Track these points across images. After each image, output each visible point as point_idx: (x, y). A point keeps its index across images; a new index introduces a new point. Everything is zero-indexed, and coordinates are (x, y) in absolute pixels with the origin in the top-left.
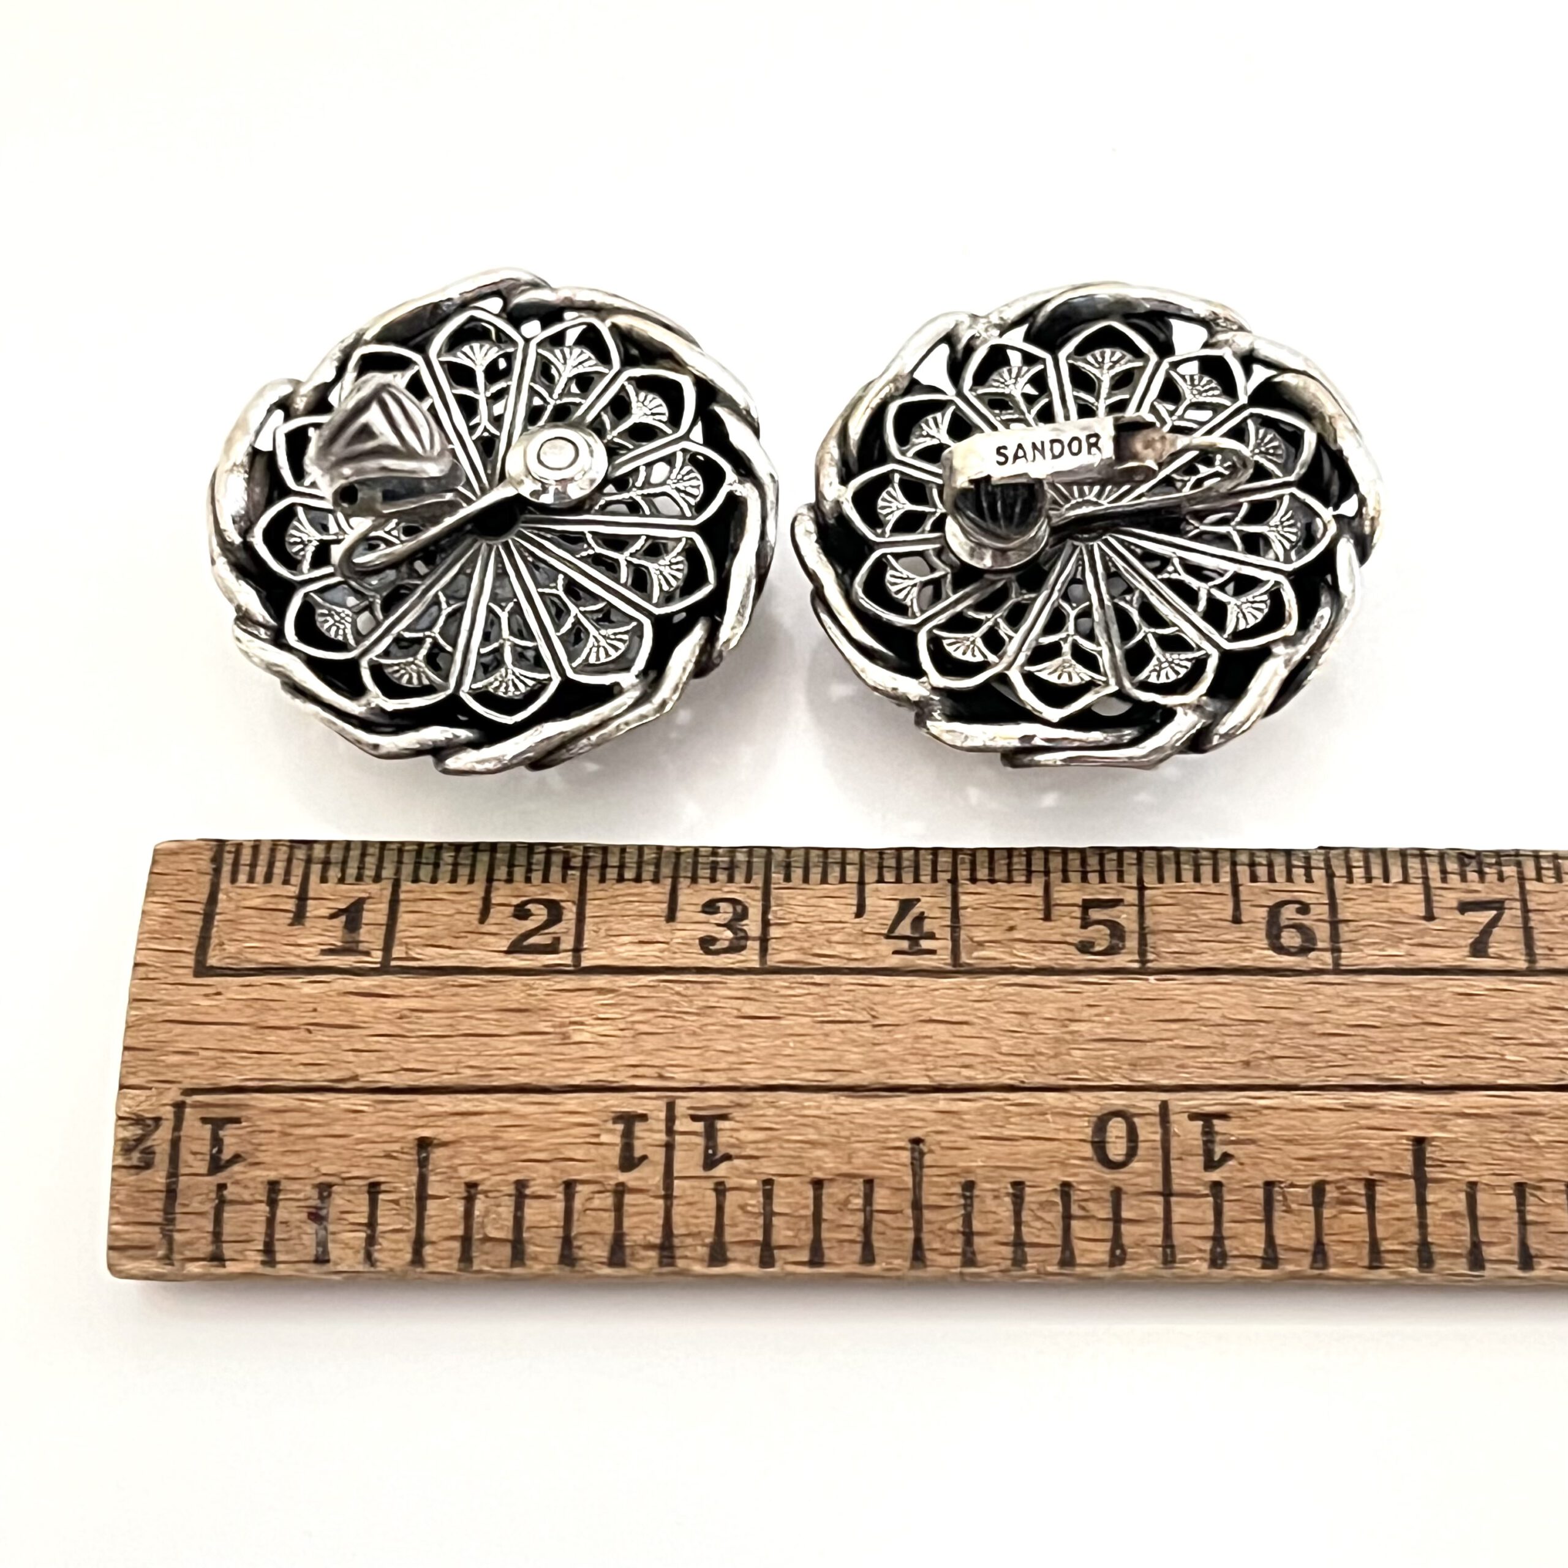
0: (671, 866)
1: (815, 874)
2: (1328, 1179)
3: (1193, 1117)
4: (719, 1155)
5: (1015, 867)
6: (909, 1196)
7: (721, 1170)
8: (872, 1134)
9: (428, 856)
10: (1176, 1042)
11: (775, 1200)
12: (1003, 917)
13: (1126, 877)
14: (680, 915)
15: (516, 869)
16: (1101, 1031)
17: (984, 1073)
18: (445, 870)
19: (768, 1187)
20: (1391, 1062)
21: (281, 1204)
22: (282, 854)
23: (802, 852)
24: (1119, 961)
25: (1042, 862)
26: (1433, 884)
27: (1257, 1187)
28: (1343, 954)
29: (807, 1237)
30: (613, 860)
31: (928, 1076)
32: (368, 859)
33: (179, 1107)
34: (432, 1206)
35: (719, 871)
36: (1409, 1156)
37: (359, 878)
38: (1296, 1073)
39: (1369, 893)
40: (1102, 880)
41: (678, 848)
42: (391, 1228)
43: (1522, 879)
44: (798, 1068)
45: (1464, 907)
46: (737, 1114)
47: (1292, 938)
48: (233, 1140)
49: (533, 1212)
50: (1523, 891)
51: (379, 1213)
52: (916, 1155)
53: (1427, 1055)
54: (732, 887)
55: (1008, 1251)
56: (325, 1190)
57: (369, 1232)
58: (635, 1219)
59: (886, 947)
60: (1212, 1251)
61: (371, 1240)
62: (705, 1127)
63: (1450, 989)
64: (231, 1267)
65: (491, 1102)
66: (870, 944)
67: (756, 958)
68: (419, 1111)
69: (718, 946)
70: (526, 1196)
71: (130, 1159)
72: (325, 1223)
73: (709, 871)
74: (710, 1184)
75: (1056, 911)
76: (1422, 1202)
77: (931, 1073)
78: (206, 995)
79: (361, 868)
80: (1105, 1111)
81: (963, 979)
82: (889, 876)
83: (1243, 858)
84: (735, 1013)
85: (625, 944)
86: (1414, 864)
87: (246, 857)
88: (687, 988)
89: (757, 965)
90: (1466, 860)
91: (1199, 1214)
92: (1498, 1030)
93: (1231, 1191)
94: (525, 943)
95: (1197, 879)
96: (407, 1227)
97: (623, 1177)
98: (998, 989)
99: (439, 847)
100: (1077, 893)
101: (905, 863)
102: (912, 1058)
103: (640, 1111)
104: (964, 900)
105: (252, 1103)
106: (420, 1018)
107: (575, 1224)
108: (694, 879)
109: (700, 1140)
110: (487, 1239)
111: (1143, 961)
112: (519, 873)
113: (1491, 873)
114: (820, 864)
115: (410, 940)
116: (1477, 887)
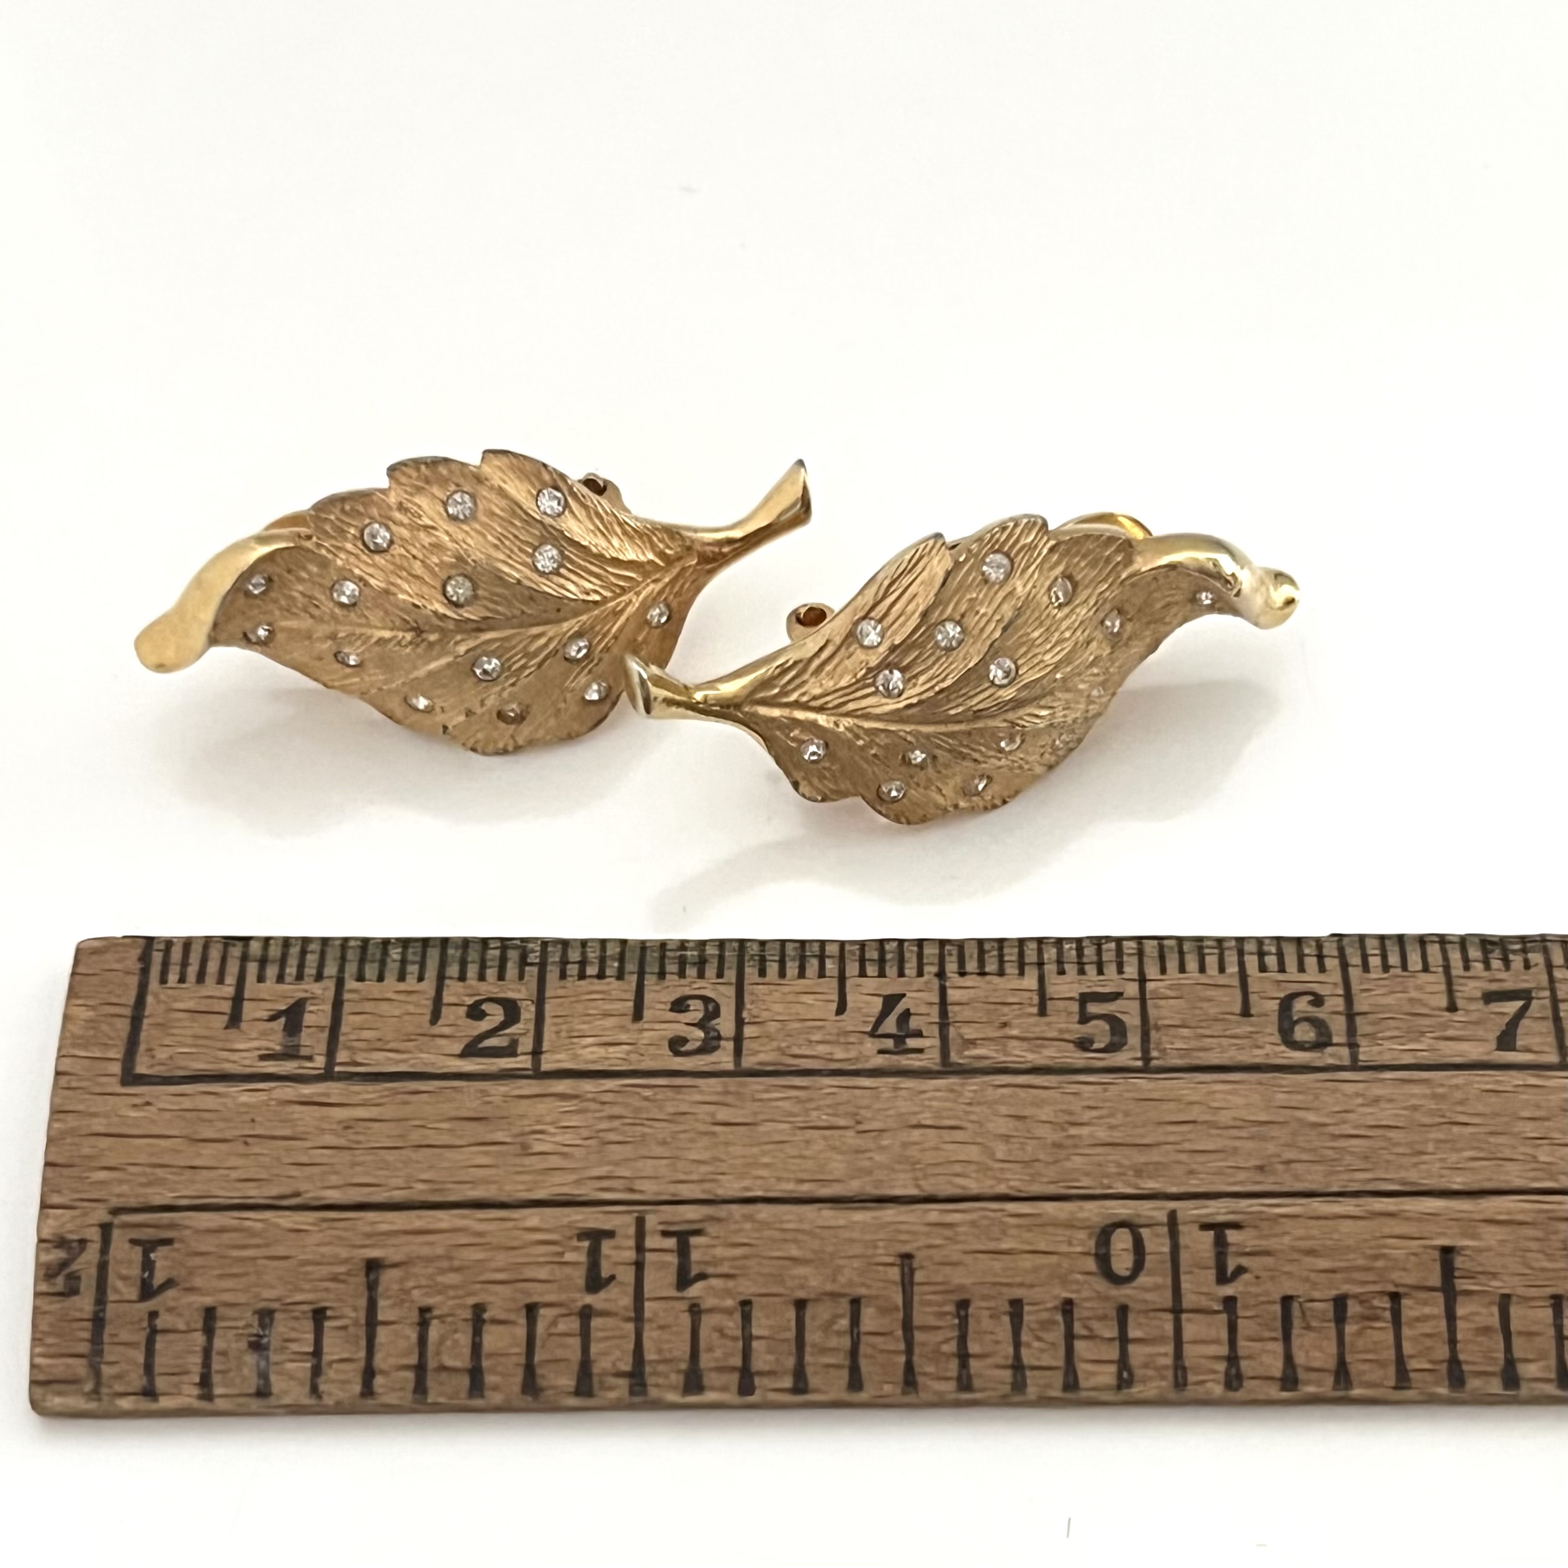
0: (637, 962)
1: (792, 968)
2: (1350, 1293)
3: (1205, 1227)
4: (694, 1273)
5: (1006, 958)
6: (901, 1315)
7: (695, 1290)
8: (857, 1250)
9: (374, 952)
10: (1187, 1146)
11: (754, 1322)
12: (995, 1013)
13: (1127, 969)
14: (647, 1014)
15: (470, 966)
16: (1102, 1134)
17: (977, 1180)
18: (392, 968)
19: (747, 1308)
20: (1416, 1165)
21: (218, 1332)
22: (215, 954)
23: (778, 946)
24: (1121, 1059)
25: (1035, 953)
26: (1454, 972)
27: (1275, 1302)
28: (1361, 1050)
29: (790, 1362)
30: (574, 955)
31: (918, 1187)
32: (309, 957)
33: (106, 1229)
34: (383, 1335)
35: (688, 966)
36: (1437, 1267)
37: (300, 977)
38: (1314, 1179)
39: (1388, 983)
40: (1100, 972)
41: (643, 942)
42: (336, 1357)
43: (1550, 966)
44: (779, 1179)
45: (1490, 997)
46: (712, 1229)
47: (1306, 1032)
48: (168, 1263)
49: (492, 1338)
50: (1552, 980)
51: (327, 1342)
52: (906, 1270)
53: (1453, 1158)
54: (701, 983)
55: (1007, 1375)
56: (266, 1316)
57: (315, 1361)
58: (602, 1346)
59: (870, 1046)
60: (1227, 1373)
61: (317, 1371)
62: (679, 1242)
63: (1476, 1086)
64: (164, 1403)
65: (444, 1219)
66: (853, 1043)
67: (731, 1059)
68: (368, 1229)
69: (689, 1047)
70: (484, 1321)
71: (55, 1284)
72: (265, 1353)
73: (677, 966)
74: (684, 1305)
75: (1050, 1005)
76: (1451, 1317)
77: (922, 1183)
78: (135, 1106)
79: (301, 966)
80: (1109, 1221)
81: (953, 1080)
82: (871, 970)
83: (1250, 947)
84: (708, 1119)
85: (586, 1047)
86: (1434, 950)
87: (176, 954)
88: (655, 1094)
89: (730, 1066)
90: (1489, 947)
91: (1212, 1333)
92: (1530, 1129)
93: (1246, 1307)
94: (481, 1045)
95: (1202, 969)
96: (355, 1356)
97: (589, 1299)
98: (990, 1091)
99: (386, 942)
100: (1076, 985)
101: (889, 956)
102: (901, 1167)
103: (607, 1226)
104: (953, 995)
105: (187, 1223)
106: (369, 1128)
107: (538, 1351)
108: (662, 975)
109: (673, 1259)
110: (443, 1368)
111: (1146, 1058)
112: (472, 970)
113: (1517, 961)
114: (798, 958)
115: (355, 1044)
116: (1503, 975)
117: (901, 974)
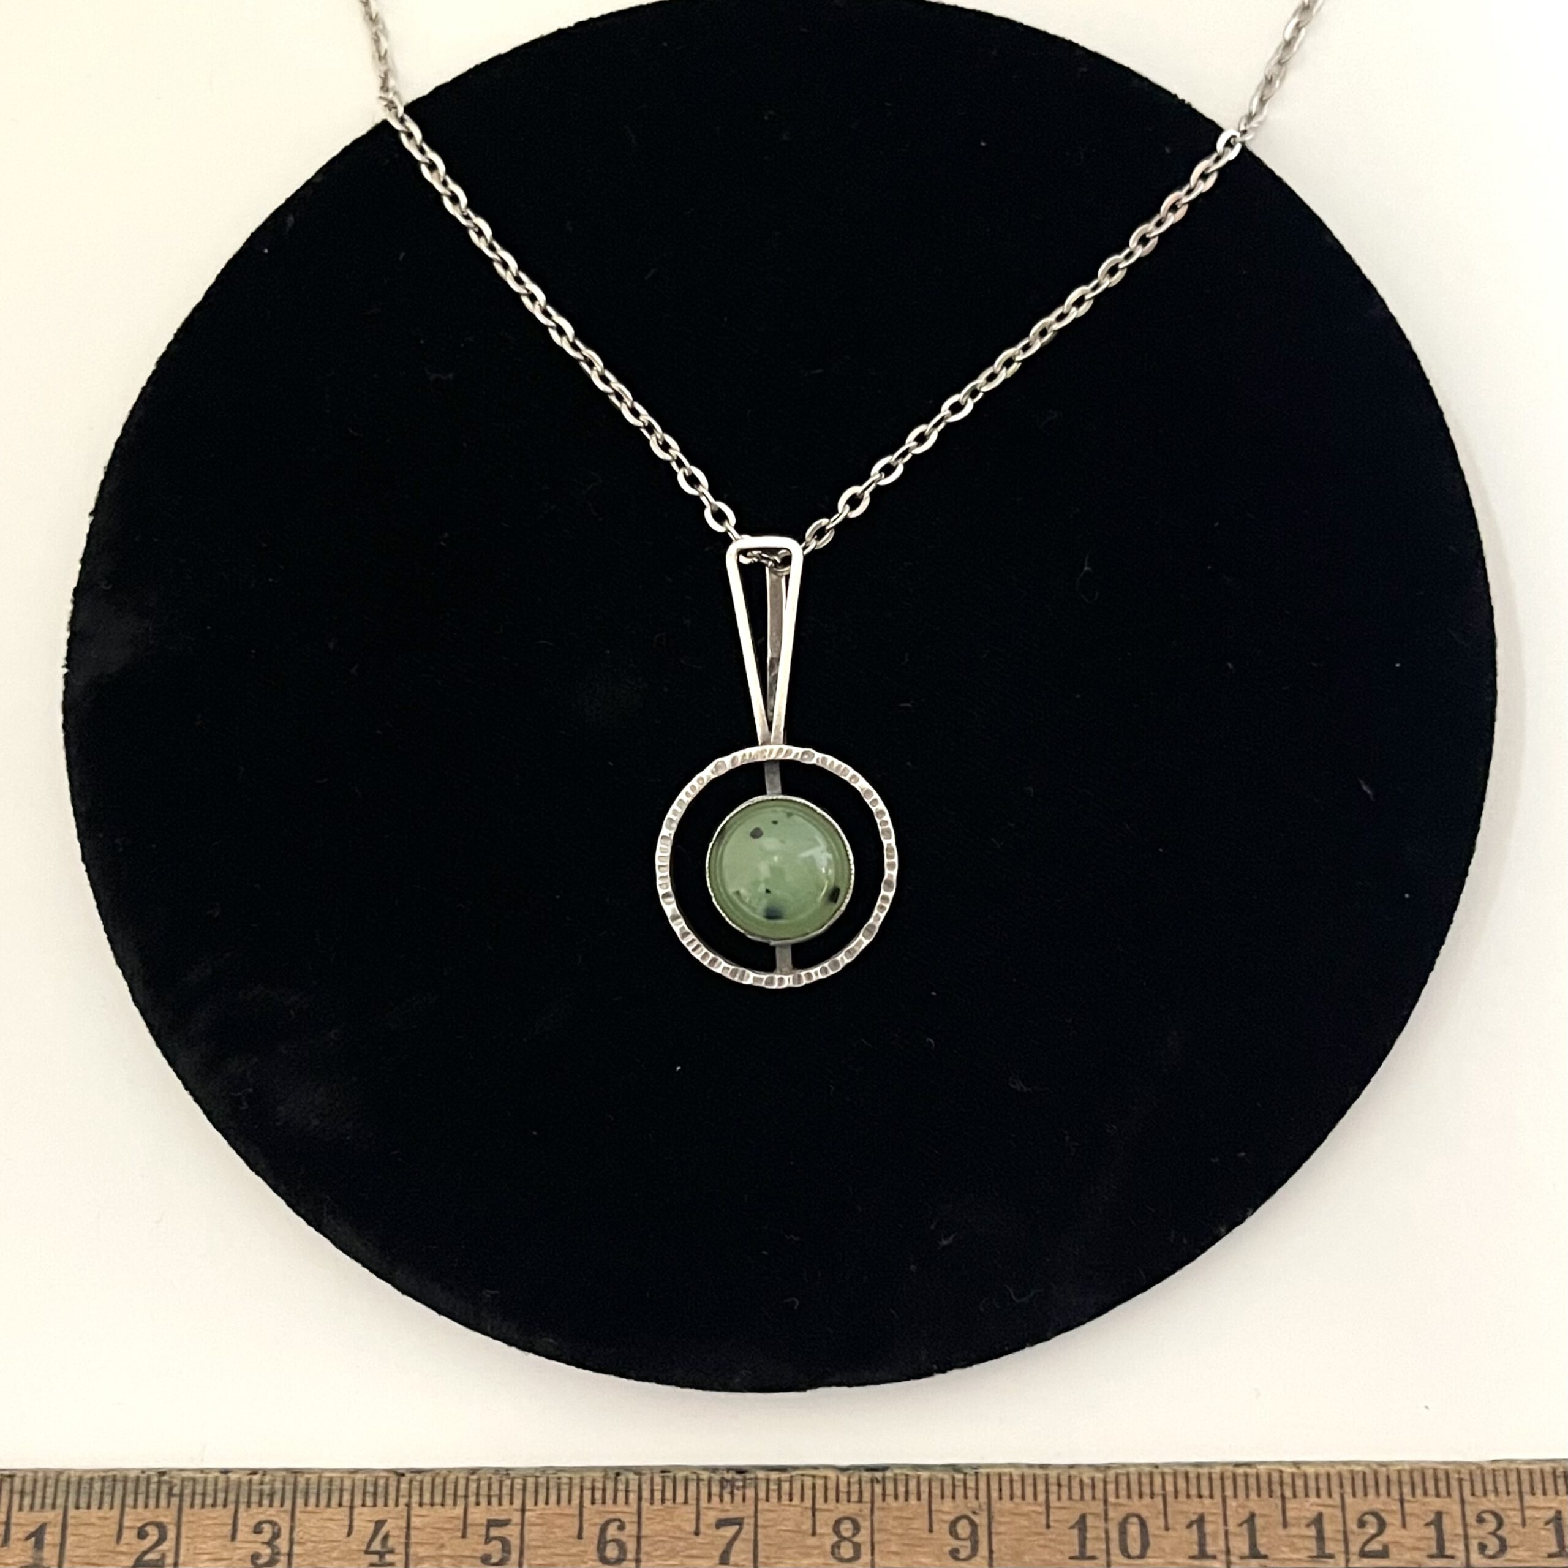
0: (235, 1494)
1: (324, 1499)
5: (447, 1492)
9: (85, 1486)
12: (436, 1536)
13: (515, 1501)
14: (240, 1536)
15: (139, 1497)
18: (96, 1499)
23: (317, 1474)
25: (463, 1488)
26: (702, 1505)
30: (199, 1489)
32: (49, 1487)
35: (265, 1497)
37: (43, 1506)
39: (663, 1513)
40: (500, 1504)
43: (757, 1499)
45: (721, 1524)
47: (613, 1550)
50: (756, 1511)
54: (272, 1511)
59: (364, 1561)
66: (354, 1560)
69: (261, 1561)
73: (258, 1497)
75: (469, 1530)
79: (44, 1498)
82: (369, 1501)
83: (588, 1484)
85: (203, 1562)
86: (692, 1486)
90: (725, 1483)
94: (145, 1558)
95: (559, 1502)
99: (92, 1479)
100: (484, 1515)
101: (380, 1486)
104: (415, 1521)
108: (249, 1504)
112: (141, 1500)
113: (738, 1494)
114: (327, 1491)
115: (76, 1559)
116: (728, 1506)
117: (386, 1505)
